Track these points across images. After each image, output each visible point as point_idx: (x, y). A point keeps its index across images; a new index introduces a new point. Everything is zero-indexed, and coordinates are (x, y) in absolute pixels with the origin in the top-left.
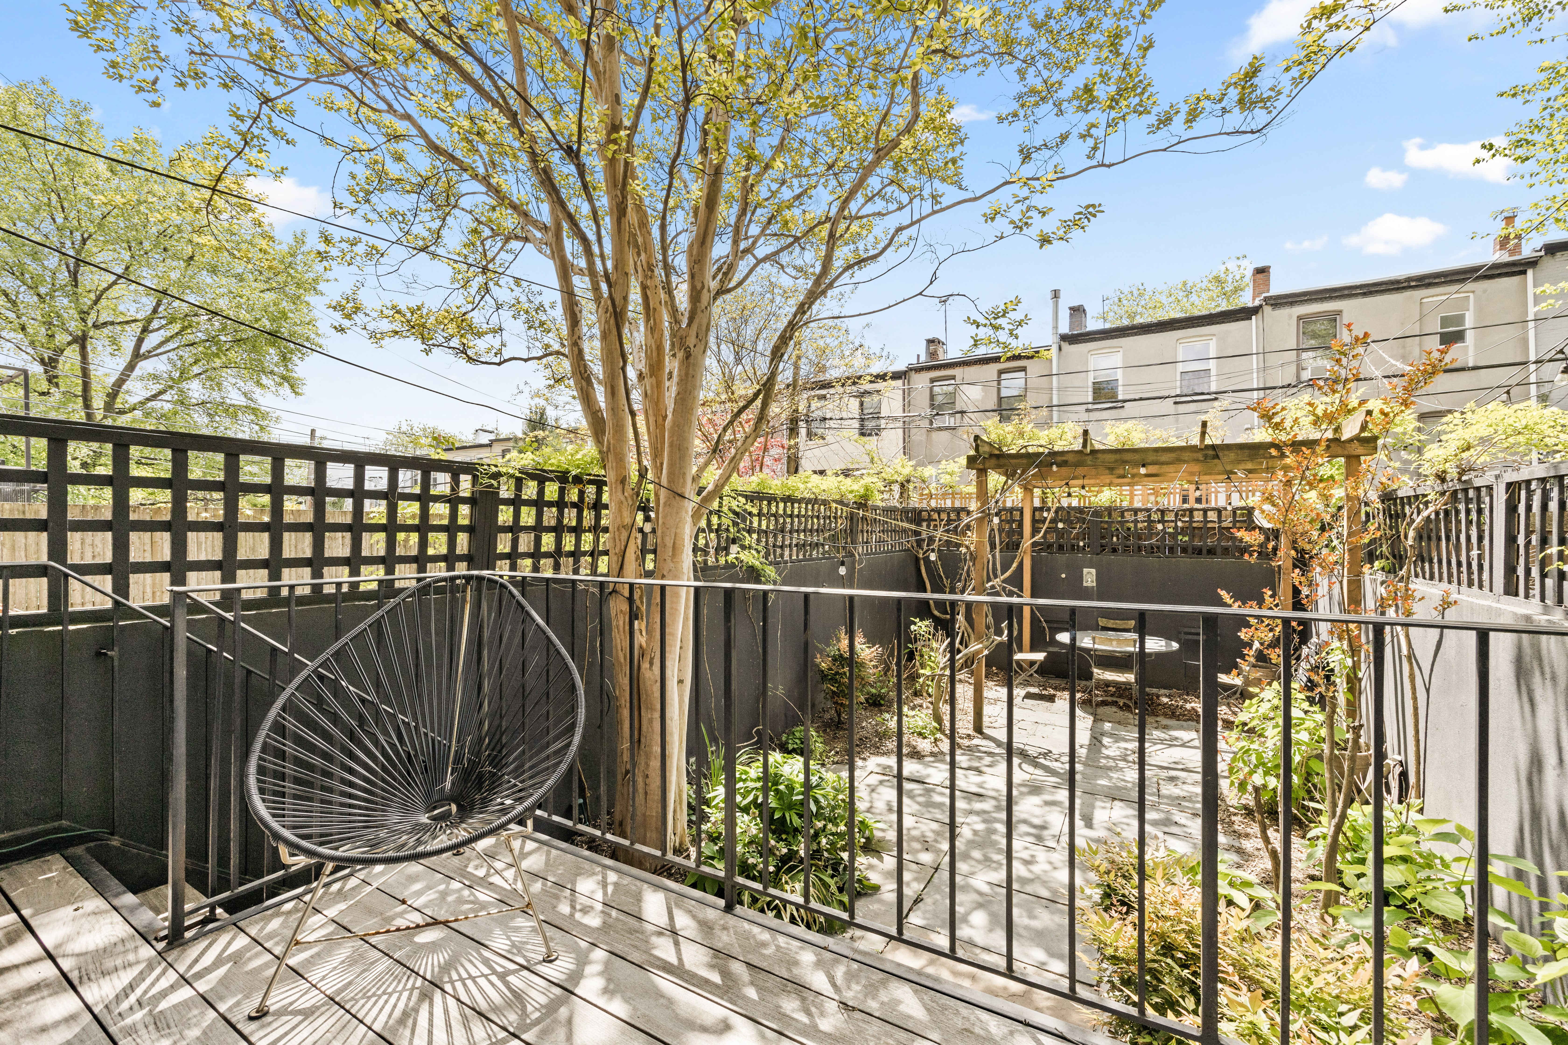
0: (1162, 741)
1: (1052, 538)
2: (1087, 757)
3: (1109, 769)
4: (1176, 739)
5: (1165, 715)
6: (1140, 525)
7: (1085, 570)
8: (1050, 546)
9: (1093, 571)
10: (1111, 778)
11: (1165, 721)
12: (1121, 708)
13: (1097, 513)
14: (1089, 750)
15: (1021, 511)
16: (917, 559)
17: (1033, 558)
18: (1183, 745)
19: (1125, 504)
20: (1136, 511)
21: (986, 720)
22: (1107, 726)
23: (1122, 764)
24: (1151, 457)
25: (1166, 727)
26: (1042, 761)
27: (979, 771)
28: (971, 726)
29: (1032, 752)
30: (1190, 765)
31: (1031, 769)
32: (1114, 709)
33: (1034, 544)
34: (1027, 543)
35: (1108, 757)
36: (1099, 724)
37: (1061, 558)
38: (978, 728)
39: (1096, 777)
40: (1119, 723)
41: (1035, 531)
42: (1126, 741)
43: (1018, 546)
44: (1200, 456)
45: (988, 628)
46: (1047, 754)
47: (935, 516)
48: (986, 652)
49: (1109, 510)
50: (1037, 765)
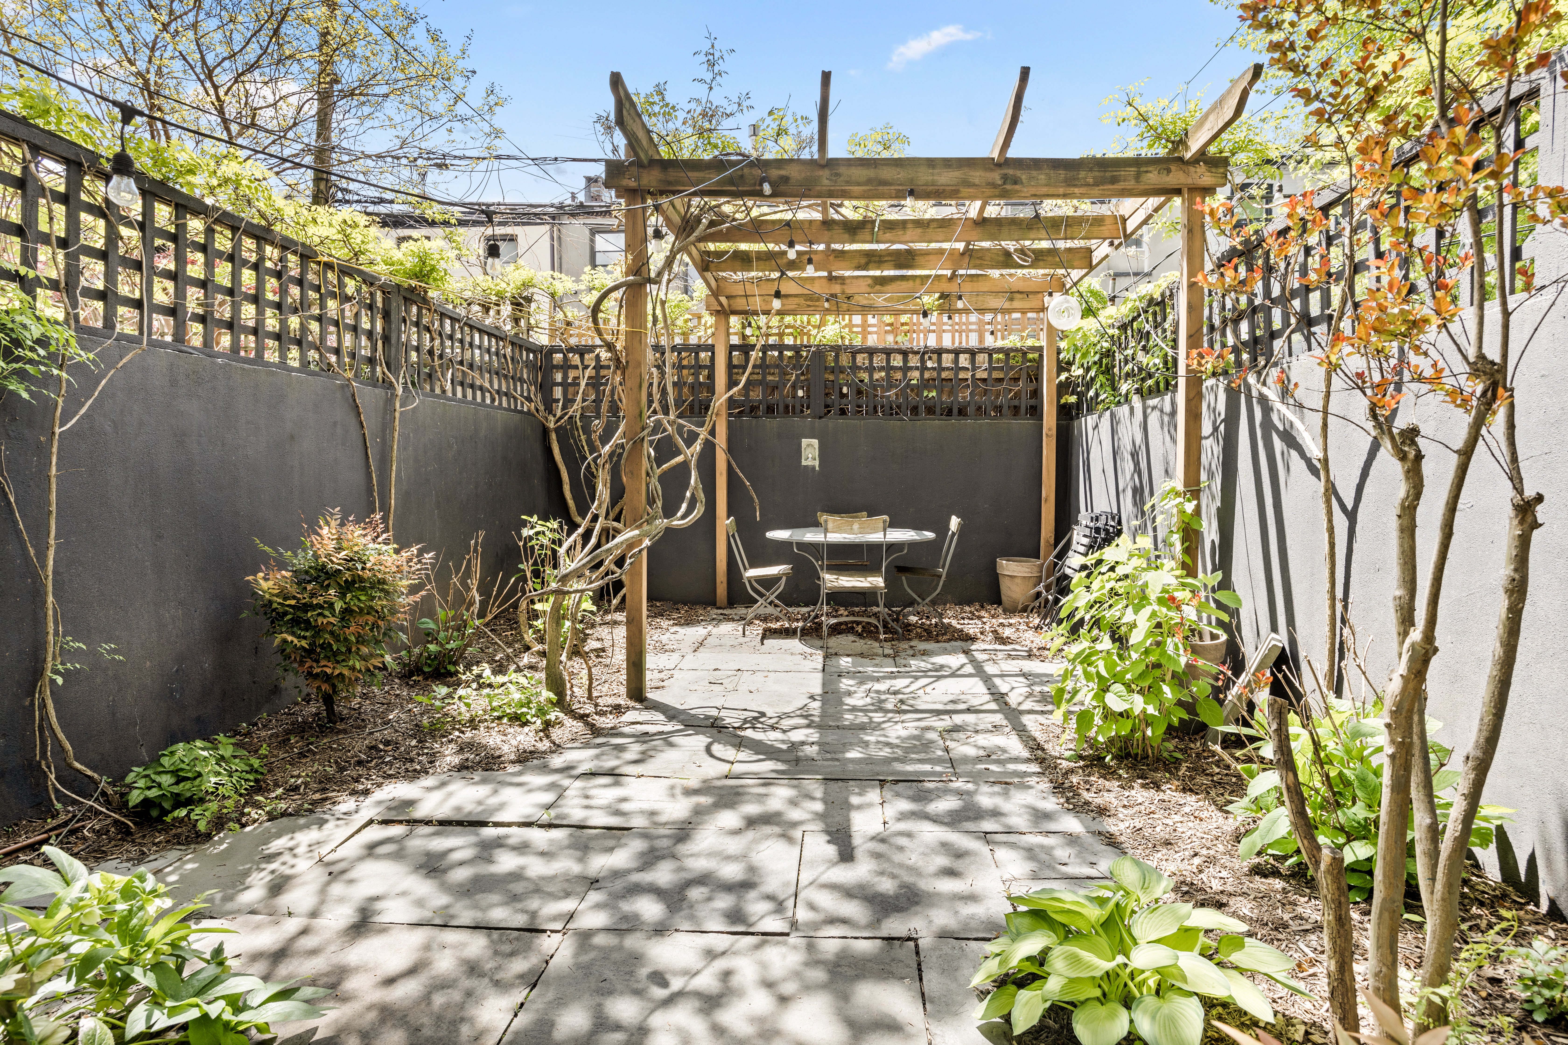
0: (925, 673)
1: (756, 395)
2: (823, 715)
3: (862, 727)
4: (942, 667)
5: (919, 637)
6: (876, 376)
7: (805, 442)
8: (753, 409)
9: (815, 442)
10: (867, 744)
11: (922, 646)
12: (860, 635)
13: (820, 353)
14: (824, 702)
15: (711, 348)
16: (545, 431)
17: (730, 425)
18: (953, 675)
19: (858, 342)
20: (872, 352)
21: (650, 677)
22: (845, 662)
23: (878, 717)
24: (924, 176)
25: (924, 653)
26: (749, 733)
27: (613, 774)
28: (623, 690)
29: (731, 719)
30: (975, 702)
31: (729, 753)
32: (851, 638)
33: (731, 402)
34: (720, 400)
35: (854, 709)
36: (833, 661)
37: (771, 424)
38: (637, 693)
39: (846, 746)
40: (862, 655)
41: (732, 383)
42: (878, 680)
43: (707, 408)
44: (996, 176)
45: (651, 502)
46: (756, 720)
47: (575, 359)
48: (647, 542)
49: (837, 349)
50: (740, 743)
